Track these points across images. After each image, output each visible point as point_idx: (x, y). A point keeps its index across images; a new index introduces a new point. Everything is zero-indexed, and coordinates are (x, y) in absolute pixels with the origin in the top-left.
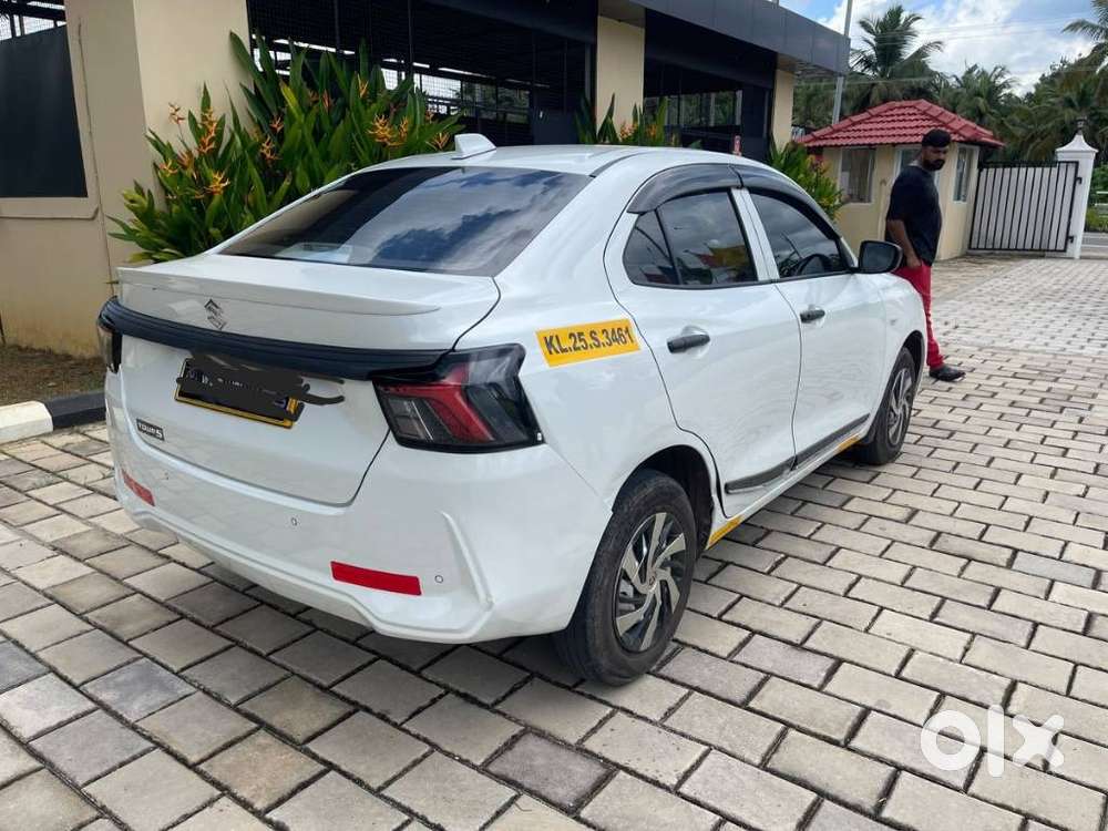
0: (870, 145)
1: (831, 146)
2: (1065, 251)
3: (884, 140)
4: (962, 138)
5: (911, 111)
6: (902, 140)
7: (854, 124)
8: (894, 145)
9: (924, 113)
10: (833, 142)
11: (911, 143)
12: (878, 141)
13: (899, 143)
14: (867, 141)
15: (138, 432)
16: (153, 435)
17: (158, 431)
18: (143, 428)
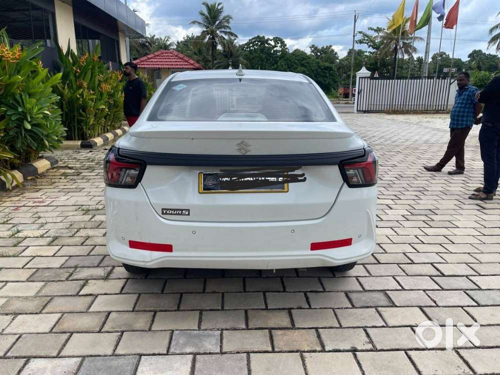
0: (159, 68)
1: (142, 68)
3: (165, 67)
4: (194, 67)
5: (171, 55)
6: (172, 67)
7: (149, 59)
8: (169, 68)
9: (176, 56)
10: (143, 66)
11: (176, 68)
12: (162, 67)
13: (171, 68)
14: (158, 66)
15: (161, 215)
16: (179, 214)
17: (184, 212)
18: (168, 212)
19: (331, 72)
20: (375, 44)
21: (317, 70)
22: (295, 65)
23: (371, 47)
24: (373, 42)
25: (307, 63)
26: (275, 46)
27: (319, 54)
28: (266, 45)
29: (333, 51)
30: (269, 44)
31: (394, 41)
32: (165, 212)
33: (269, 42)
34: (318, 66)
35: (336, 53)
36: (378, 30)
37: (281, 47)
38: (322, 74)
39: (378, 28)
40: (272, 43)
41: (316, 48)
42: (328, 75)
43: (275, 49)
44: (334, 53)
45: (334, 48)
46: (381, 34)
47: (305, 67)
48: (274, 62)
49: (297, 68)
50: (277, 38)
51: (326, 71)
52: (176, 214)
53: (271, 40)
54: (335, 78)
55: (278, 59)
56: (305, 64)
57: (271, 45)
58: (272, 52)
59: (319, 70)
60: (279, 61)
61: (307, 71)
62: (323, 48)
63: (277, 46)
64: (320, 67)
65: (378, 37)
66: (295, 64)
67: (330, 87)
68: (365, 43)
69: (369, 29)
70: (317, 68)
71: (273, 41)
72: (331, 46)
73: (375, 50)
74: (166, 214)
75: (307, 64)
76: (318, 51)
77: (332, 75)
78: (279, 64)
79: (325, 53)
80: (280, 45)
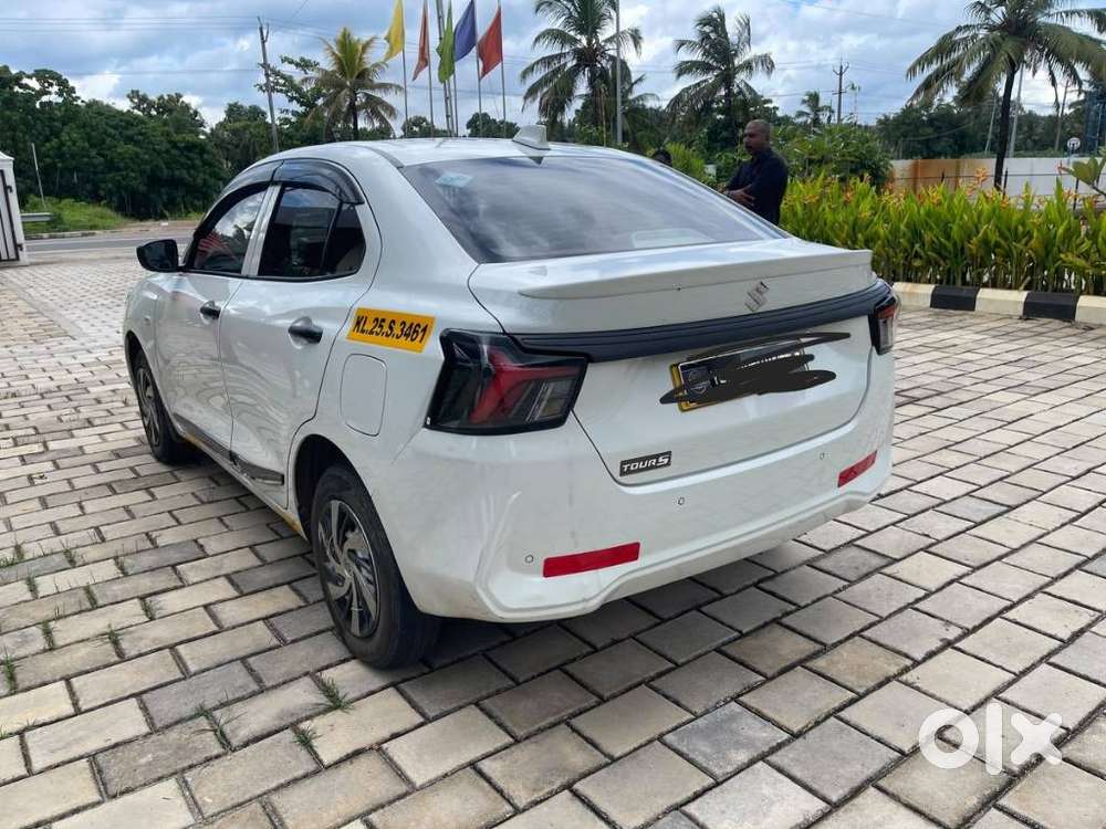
2: (18, 258)
15: (619, 478)
16: (652, 467)
17: (661, 459)
18: (632, 468)
19: (205, 156)
20: (303, 95)
21: (167, 151)
22: (108, 140)
23: (295, 102)
24: (298, 90)
25: (141, 134)
26: (45, 92)
27: (154, 113)
28: (17, 89)
29: (187, 107)
30: (26, 87)
31: (346, 91)
32: (628, 467)
33: (25, 81)
34: (170, 142)
35: (196, 113)
36: (304, 65)
37: (60, 94)
38: (183, 160)
39: (302, 60)
40: (34, 84)
41: (143, 99)
42: (198, 162)
43: (45, 99)
44: (191, 111)
45: (186, 99)
46: (311, 73)
47: (136, 143)
48: (48, 133)
49: (115, 147)
50: (45, 71)
51: (191, 155)
52: (648, 469)
53: (30, 77)
54: (216, 169)
55: (56, 124)
56: (135, 137)
57: (33, 90)
58: (38, 106)
59: (174, 152)
60: (62, 130)
61: (145, 153)
62: (161, 98)
63: (50, 93)
64: (174, 145)
65: (305, 80)
66: (109, 136)
67: (209, 191)
68: (281, 91)
69: (283, 61)
70: (169, 146)
71: (34, 79)
72: (179, 96)
73: (304, 107)
74: (629, 472)
75: (140, 137)
76: (151, 105)
77: (210, 165)
78: (65, 137)
79: (170, 111)
80: (55, 89)
